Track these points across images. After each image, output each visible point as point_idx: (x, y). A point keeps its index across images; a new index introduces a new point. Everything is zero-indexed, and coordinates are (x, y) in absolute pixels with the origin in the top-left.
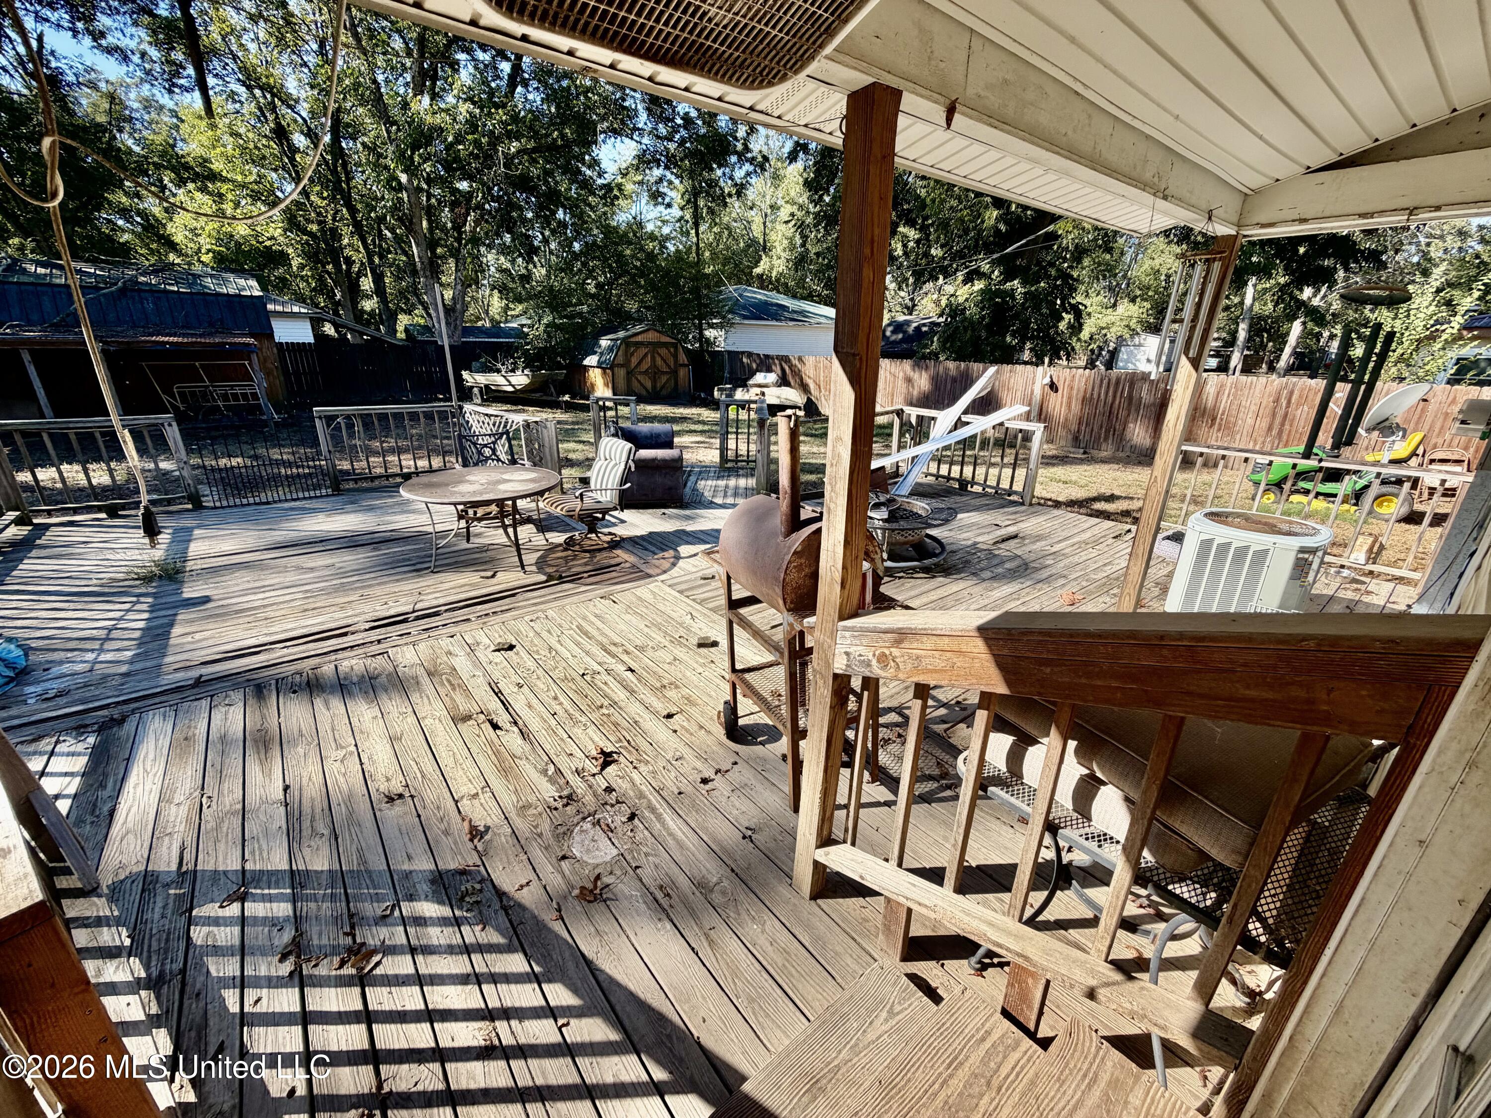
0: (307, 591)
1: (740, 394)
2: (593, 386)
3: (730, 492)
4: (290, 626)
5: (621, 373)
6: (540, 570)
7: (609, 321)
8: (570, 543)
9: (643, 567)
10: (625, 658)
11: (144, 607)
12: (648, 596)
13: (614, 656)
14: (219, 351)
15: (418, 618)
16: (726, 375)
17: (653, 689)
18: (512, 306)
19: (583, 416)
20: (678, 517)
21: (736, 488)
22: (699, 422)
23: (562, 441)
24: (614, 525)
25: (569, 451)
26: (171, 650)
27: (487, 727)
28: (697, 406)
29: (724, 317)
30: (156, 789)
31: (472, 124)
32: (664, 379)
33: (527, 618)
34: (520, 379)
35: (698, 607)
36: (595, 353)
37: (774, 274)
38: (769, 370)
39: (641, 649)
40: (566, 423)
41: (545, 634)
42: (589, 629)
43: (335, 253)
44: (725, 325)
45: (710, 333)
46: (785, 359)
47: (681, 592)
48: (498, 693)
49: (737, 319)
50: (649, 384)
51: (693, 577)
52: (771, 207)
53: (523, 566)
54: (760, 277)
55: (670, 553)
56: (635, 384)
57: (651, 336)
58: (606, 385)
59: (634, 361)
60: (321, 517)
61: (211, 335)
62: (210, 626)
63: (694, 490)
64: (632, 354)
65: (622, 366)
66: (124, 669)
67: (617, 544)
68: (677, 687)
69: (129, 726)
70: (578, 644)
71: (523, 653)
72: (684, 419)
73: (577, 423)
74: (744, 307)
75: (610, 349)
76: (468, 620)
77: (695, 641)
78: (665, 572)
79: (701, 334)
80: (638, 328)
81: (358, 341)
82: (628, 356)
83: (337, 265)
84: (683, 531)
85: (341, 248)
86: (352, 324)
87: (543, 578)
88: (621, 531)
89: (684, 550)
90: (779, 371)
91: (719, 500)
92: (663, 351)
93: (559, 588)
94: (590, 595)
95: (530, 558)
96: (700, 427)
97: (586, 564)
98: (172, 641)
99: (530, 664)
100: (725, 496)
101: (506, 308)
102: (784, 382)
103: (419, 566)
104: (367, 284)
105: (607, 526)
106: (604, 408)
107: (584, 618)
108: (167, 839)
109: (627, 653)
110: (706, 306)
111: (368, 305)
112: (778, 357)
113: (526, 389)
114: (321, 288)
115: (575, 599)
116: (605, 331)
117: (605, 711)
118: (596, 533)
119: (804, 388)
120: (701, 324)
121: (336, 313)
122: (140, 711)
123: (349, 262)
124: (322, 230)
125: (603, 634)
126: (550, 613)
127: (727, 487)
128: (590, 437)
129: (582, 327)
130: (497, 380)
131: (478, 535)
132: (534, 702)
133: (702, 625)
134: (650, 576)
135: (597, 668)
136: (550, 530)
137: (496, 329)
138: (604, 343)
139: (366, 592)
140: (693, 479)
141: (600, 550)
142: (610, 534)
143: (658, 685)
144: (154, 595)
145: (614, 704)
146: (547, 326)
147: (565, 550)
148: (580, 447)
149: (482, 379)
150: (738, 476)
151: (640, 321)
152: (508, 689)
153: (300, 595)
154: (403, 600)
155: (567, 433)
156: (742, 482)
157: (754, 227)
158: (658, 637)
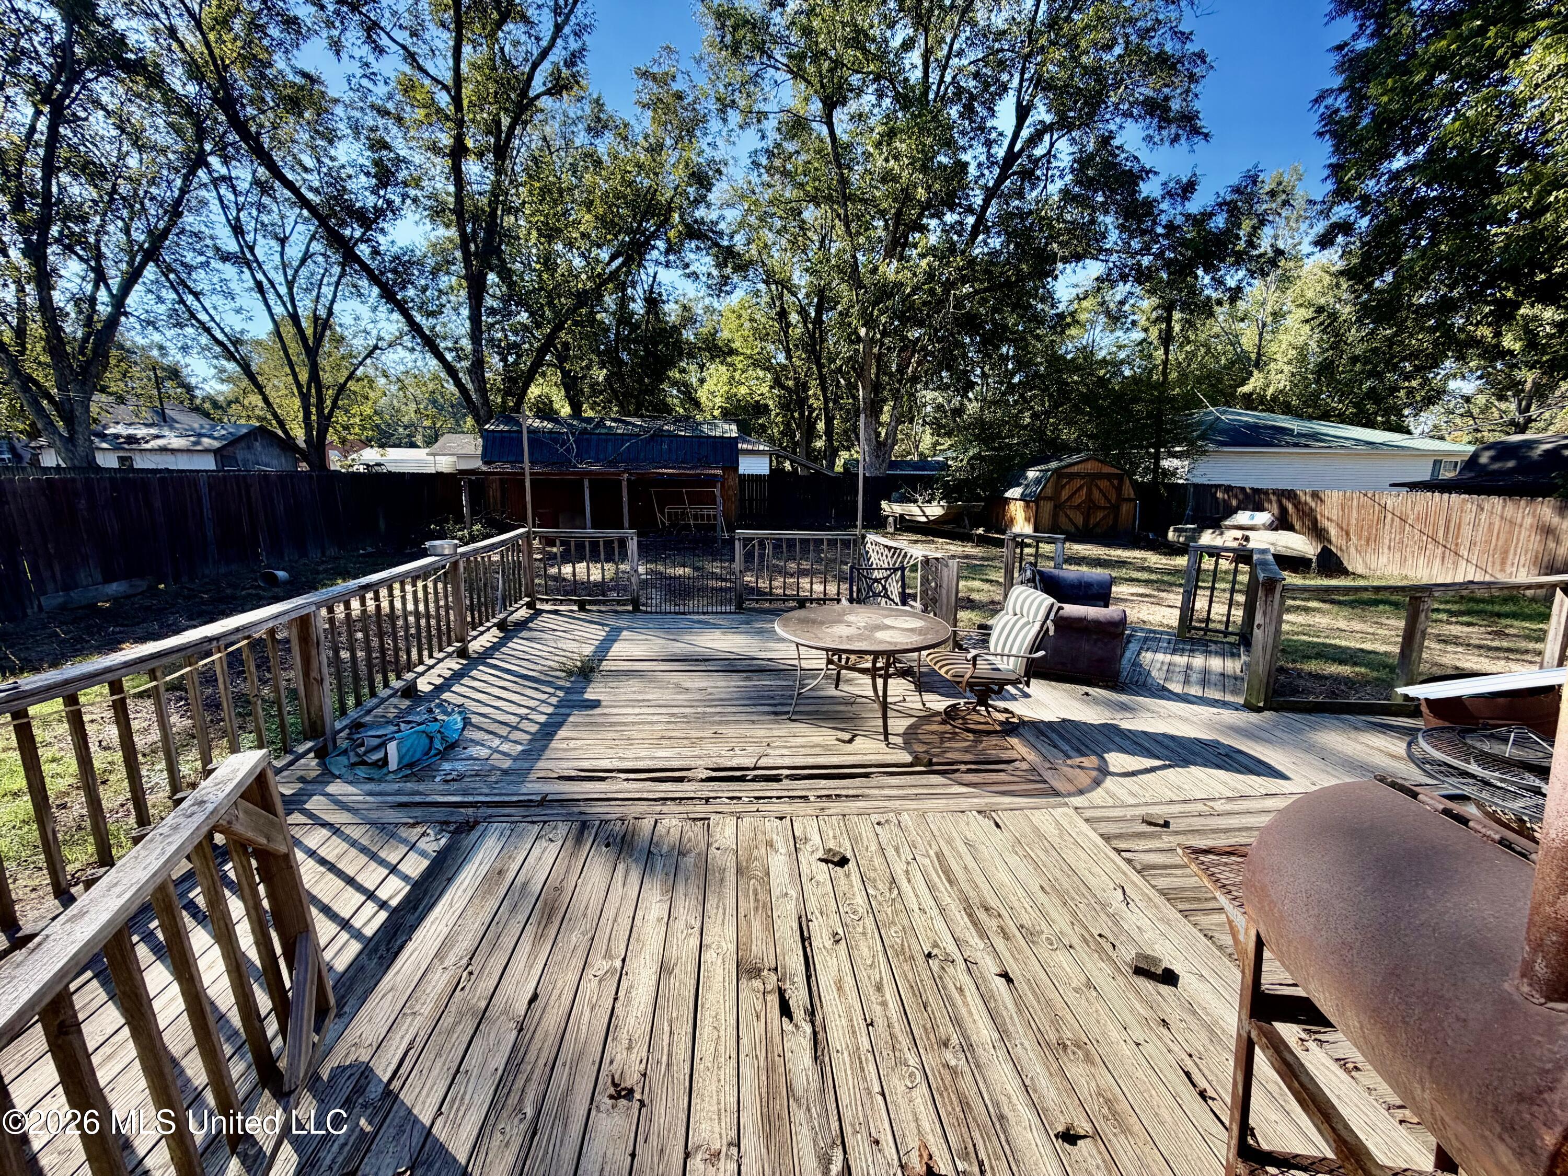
0: (673, 715)
1: (1207, 538)
2: (1012, 520)
3: (1194, 677)
4: (644, 753)
5: (1047, 507)
6: (907, 746)
7: (1041, 451)
8: (951, 714)
9: (1047, 775)
10: (999, 943)
11: (554, 700)
12: (1050, 830)
13: (983, 934)
14: (696, 481)
15: (755, 779)
16: (1188, 512)
17: (1042, 1043)
18: (941, 441)
19: (995, 551)
20: (1109, 704)
21: (1205, 672)
22: (1144, 569)
23: (966, 578)
24: (1013, 698)
25: (972, 590)
26: (548, 754)
27: (774, 1000)
28: (1141, 548)
29: (1192, 443)
30: (446, 931)
31: (930, 276)
32: (1100, 515)
33: (875, 818)
34: (935, 510)
35: (1136, 877)
36: (1019, 485)
37: (1270, 391)
38: (1259, 508)
39: (1030, 935)
40: (975, 558)
41: (890, 852)
42: (955, 866)
43: (802, 402)
44: (1194, 452)
45: (1167, 463)
46: (1291, 495)
47: (1106, 838)
48: (805, 940)
49: (1211, 447)
50: (1079, 520)
51: (1129, 813)
52: (1274, 314)
53: (886, 734)
54: (1248, 397)
55: (1091, 761)
56: (1063, 519)
57: (1091, 467)
58: (1028, 520)
59: (1065, 494)
60: (717, 634)
61: (696, 467)
62: (585, 735)
63: (1136, 664)
64: (1064, 486)
65: (1050, 499)
66: (506, 764)
67: (1013, 728)
68: (1088, 1059)
69: (474, 835)
70: (931, 888)
71: (855, 878)
72: (1122, 564)
73: (987, 559)
74: (1221, 432)
75: (1038, 481)
76: (805, 798)
77: (1128, 954)
78: (1081, 792)
79: (1157, 463)
80: (1075, 458)
81: (805, 473)
82: (1058, 488)
83: (802, 414)
84: (1115, 728)
85: (808, 398)
86: (804, 462)
87: (908, 758)
88: (1022, 709)
89: (1117, 760)
90: (1276, 510)
91: (1176, 688)
92: (1104, 484)
93: (924, 779)
94: (964, 803)
95: (898, 725)
96: (1145, 576)
97: (966, 750)
98: (553, 744)
99: (860, 900)
100: (1186, 682)
101: (935, 444)
102: (1282, 523)
103: (779, 709)
104: (821, 426)
105: (1004, 699)
106: (1023, 545)
107: (949, 842)
108: (409, 1019)
109: (1006, 937)
110: (1168, 432)
111: (819, 444)
112: (1275, 492)
113: (939, 520)
114: (787, 432)
115: (941, 803)
116: (1033, 463)
117: (949, 1056)
118: (987, 706)
119: (1317, 532)
120: (1158, 453)
121: (794, 452)
122: (489, 819)
123: (811, 409)
124: (796, 385)
125: (971, 881)
126: (905, 817)
127: (1189, 667)
128: (999, 576)
129: (1010, 458)
130: (912, 510)
131: (848, 681)
132: (849, 981)
133: (1145, 923)
134: (1057, 794)
135: (952, 948)
136: (931, 690)
137: (923, 463)
138: (1032, 474)
139: (722, 729)
140: (1133, 647)
141: (989, 733)
142: (1006, 711)
143: (1052, 1037)
144: (567, 691)
145: (968, 1048)
146: (972, 458)
147: (944, 722)
148: (986, 586)
149: (898, 509)
150: (1208, 653)
151: (1078, 451)
152: (821, 939)
153: (665, 719)
154: (750, 749)
155: (972, 569)
156: (1216, 664)
157: (1243, 340)
158: (1062, 921)
